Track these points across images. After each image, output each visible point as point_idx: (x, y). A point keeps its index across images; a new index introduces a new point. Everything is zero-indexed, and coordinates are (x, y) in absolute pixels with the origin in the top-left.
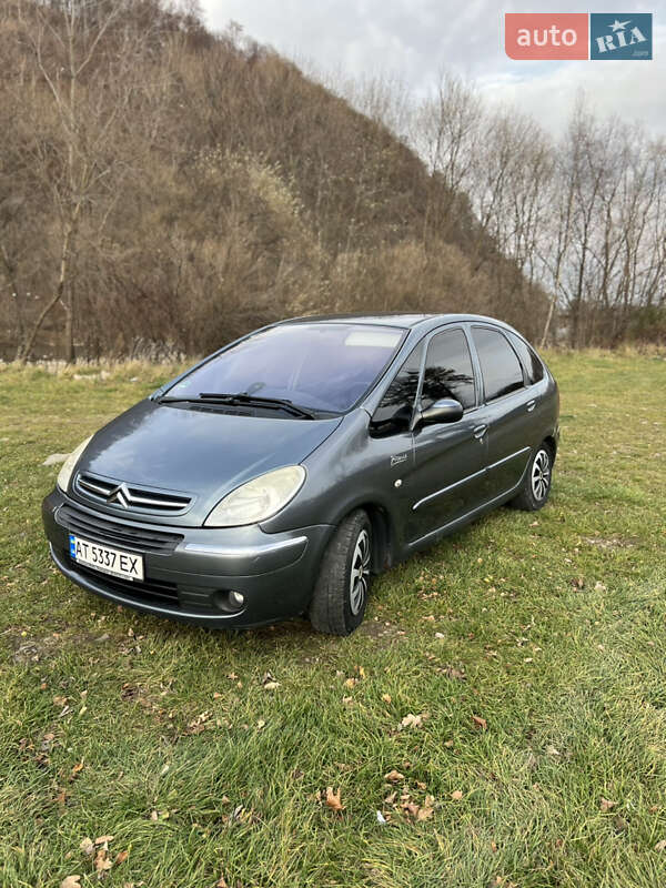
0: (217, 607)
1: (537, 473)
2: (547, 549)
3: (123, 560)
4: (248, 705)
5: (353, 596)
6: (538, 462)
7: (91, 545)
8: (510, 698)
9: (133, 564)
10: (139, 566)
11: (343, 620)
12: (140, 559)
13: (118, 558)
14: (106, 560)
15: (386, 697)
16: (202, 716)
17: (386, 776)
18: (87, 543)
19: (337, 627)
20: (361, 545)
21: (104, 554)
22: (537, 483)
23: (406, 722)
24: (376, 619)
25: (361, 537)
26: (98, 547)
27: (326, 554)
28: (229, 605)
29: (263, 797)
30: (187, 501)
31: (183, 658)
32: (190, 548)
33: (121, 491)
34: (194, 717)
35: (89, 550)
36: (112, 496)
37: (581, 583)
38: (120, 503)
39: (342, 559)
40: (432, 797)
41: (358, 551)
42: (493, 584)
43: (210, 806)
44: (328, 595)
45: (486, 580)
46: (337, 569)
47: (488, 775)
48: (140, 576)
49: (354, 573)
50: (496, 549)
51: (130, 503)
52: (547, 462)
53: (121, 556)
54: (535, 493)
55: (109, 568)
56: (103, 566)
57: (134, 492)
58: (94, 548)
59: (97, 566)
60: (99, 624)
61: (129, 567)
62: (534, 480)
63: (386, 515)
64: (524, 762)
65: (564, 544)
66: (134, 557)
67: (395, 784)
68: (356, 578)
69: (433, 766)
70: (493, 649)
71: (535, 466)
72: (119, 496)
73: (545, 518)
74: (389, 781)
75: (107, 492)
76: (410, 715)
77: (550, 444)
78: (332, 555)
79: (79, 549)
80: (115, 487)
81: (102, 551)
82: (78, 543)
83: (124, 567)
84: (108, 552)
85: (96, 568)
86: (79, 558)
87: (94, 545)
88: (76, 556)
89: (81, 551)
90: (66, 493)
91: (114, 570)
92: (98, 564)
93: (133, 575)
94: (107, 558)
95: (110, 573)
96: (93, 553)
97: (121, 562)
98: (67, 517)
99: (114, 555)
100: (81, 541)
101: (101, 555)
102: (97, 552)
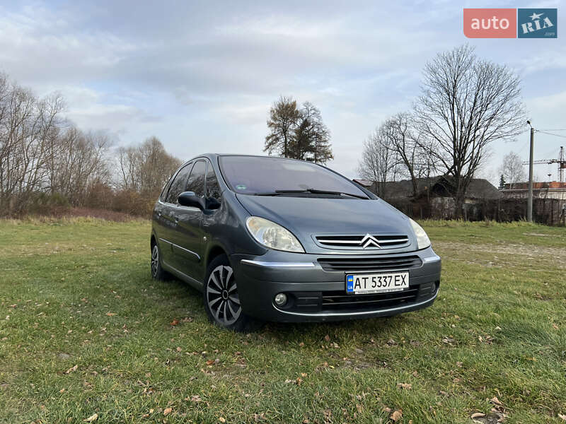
3: (397, 278)
7: (370, 277)
9: (403, 279)
10: (407, 280)
12: (407, 274)
13: (393, 278)
14: (384, 283)
18: (366, 276)
21: (382, 280)
26: (376, 276)
30: (406, 237)
35: (369, 282)
48: (407, 286)
53: (396, 276)
55: (386, 288)
56: (382, 288)
58: (373, 278)
59: (376, 290)
61: (400, 282)
66: (403, 274)
75: (360, 242)
79: (358, 283)
80: (362, 237)
81: (381, 278)
82: (358, 279)
83: (397, 283)
84: (386, 277)
85: (376, 292)
86: (357, 291)
87: (374, 276)
88: (354, 290)
89: (359, 285)
90: (306, 253)
91: (390, 287)
92: (377, 288)
93: (404, 286)
94: (385, 281)
95: (388, 291)
96: (373, 281)
97: (396, 281)
98: (329, 266)
99: (391, 277)
100: (360, 277)
101: (380, 281)
102: (377, 280)
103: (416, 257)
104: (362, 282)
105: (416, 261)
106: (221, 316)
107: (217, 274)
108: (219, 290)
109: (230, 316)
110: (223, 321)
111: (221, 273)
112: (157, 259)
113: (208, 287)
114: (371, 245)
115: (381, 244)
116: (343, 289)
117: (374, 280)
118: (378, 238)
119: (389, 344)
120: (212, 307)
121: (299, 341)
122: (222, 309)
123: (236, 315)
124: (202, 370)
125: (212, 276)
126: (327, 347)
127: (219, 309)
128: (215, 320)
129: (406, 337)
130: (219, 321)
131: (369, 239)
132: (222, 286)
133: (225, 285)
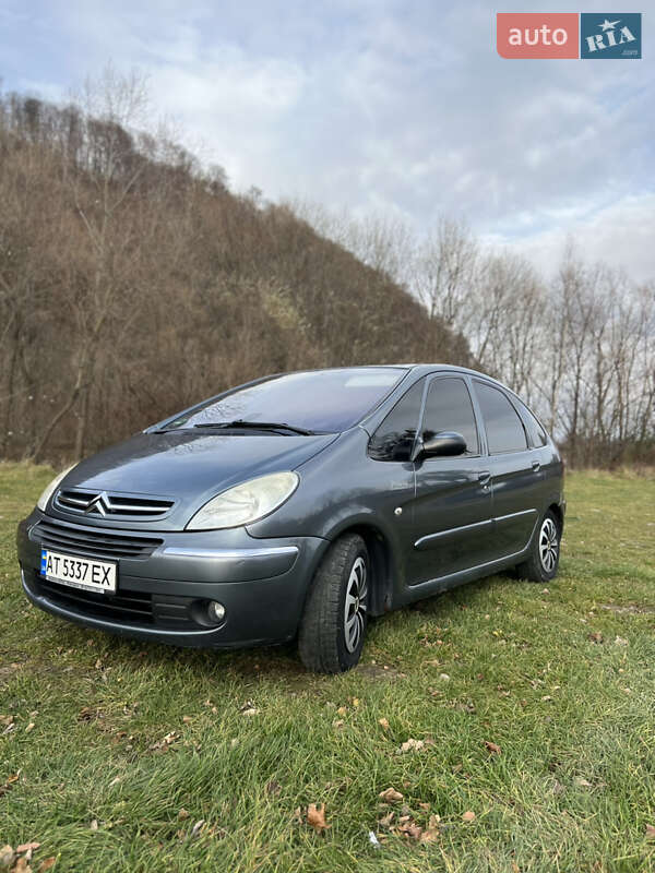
0: (194, 621)
1: (544, 542)
2: (559, 610)
3: (96, 570)
4: (222, 725)
5: (348, 626)
6: (545, 529)
7: (63, 557)
8: (527, 730)
9: (106, 574)
10: (112, 577)
11: (336, 651)
12: (113, 567)
13: (90, 568)
14: (77, 573)
15: (383, 721)
16: (167, 737)
17: (382, 794)
18: (58, 556)
19: (329, 660)
20: (357, 570)
21: (76, 566)
22: (545, 552)
23: (406, 746)
24: (374, 662)
25: (358, 562)
26: (70, 558)
27: (318, 574)
28: (208, 619)
29: (231, 812)
30: (169, 504)
31: (152, 683)
32: (170, 553)
33: (101, 500)
34: (160, 738)
35: (61, 563)
36: (90, 505)
37: (599, 638)
38: (98, 512)
39: (337, 579)
40: (438, 816)
41: (353, 576)
42: (502, 637)
43: (164, 817)
44: (319, 618)
45: (495, 633)
46: (330, 589)
47: (507, 802)
48: (112, 587)
49: (350, 599)
50: (505, 609)
51: (108, 511)
52: (554, 532)
53: (94, 566)
54: (543, 561)
55: (80, 581)
56: (74, 580)
57: (114, 500)
58: (66, 561)
59: (68, 580)
60: (65, 657)
61: (100, 578)
62: (542, 548)
63: (385, 546)
64: (549, 788)
65: (578, 608)
66: (107, 566)
67: (393, 803)
68: (352, 606)
69: (439, 782)
70: (506, 690)
71: (543, 534)
72: (98, 505)
73: (556, 587)
74: (384, 800)
75: (86, 503)
76: (411, 740)
77: (556, 512)
78: (326, 574)
81: (75, 563)
83: (96, 578)
84: (81, 564)
85: (67, 583)
86: (49, 575)
87: (66, 557)
88: (47, 572)
90: (44, 512)
91: (84, 582)
92: (69, 577)
93: (105, 586)
94: (79, 569)
95: (80, 587)
96: (65, 565)
97: (94, 574)
99: (87, 565)
100: (53, 555)
101: (72, 567)
102: (69, 565)
103: (160, 541)
115: (110, 511)
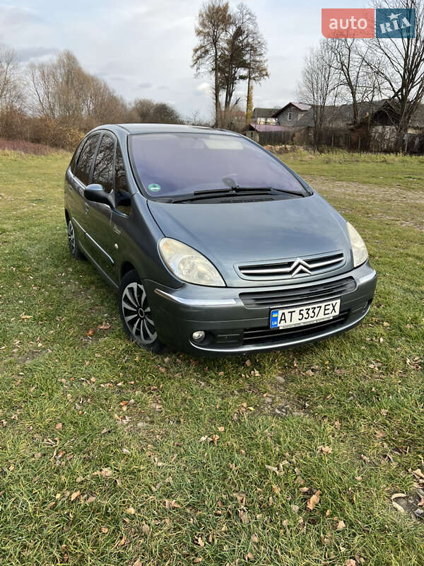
3: (327, 308)
7: (297, 310)
9: (334, 309)
10: (337, 308)
12: (339, 301)
13: (323, 309)
14: (312, 315)
21: (310, 312)
26: (304, 308)
30: (341, 255)
35: (296, 316)
48: (337, 313)
53: (326, 305)
55: (313, 319)
56: (310, 319)
58: (300, 310)
59: (303, 322)
61: (330, 311)
66: (334, 302)
79: (283, 318)
80: (292, 263)
81: (309, 309)
82: (284, 314)
83: (326, 312)
84: (315, 308)
85: (302, 325)
86: (282, 325)
87: (301, 308)
88: (279, 325)
89: (285, 319)
90: (226, 287)
91: (318, 318)
92: (304, 320)
93: (334, 314)
94: (313, 312)
95: (315, 322)
96: (300, 314)
97: (325, 310)
98: (252, 301)
99: (320, 307)
100: (286, 311)
101: (307, 313)
102: (304, 312)
103: (351, 278)
104: (288, 316)
105: (350, 284)
106: (138, 333)
107: (131, 290)
108: (135, 307)
109: (146, 336)
110: (141, 339)
111: (135, 290)
112: (73, 237)
113: (123, 302)
114: (302, 272)
115: (311, 270)
116: (266, 324)
117: (302, 312)
118: (310, 262)
119: (312, 370)
120: (129, 322)
121: (219, 371)
122: (139, 326)
123: (153, 337)
124: (116, 416)
125: (126, 292)
126: (248, 376)
127: (136, 325)
128: (132, 335)
129: (331, 361)
130: (136, 337)
131: (299, 264)
132: (137, 304)
133: (140, 303)
